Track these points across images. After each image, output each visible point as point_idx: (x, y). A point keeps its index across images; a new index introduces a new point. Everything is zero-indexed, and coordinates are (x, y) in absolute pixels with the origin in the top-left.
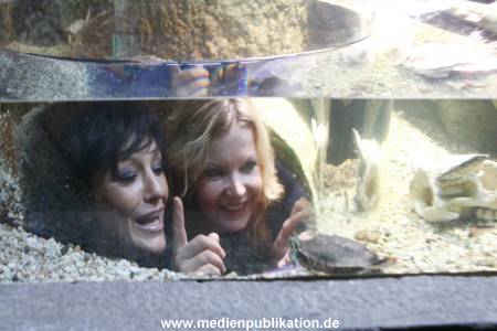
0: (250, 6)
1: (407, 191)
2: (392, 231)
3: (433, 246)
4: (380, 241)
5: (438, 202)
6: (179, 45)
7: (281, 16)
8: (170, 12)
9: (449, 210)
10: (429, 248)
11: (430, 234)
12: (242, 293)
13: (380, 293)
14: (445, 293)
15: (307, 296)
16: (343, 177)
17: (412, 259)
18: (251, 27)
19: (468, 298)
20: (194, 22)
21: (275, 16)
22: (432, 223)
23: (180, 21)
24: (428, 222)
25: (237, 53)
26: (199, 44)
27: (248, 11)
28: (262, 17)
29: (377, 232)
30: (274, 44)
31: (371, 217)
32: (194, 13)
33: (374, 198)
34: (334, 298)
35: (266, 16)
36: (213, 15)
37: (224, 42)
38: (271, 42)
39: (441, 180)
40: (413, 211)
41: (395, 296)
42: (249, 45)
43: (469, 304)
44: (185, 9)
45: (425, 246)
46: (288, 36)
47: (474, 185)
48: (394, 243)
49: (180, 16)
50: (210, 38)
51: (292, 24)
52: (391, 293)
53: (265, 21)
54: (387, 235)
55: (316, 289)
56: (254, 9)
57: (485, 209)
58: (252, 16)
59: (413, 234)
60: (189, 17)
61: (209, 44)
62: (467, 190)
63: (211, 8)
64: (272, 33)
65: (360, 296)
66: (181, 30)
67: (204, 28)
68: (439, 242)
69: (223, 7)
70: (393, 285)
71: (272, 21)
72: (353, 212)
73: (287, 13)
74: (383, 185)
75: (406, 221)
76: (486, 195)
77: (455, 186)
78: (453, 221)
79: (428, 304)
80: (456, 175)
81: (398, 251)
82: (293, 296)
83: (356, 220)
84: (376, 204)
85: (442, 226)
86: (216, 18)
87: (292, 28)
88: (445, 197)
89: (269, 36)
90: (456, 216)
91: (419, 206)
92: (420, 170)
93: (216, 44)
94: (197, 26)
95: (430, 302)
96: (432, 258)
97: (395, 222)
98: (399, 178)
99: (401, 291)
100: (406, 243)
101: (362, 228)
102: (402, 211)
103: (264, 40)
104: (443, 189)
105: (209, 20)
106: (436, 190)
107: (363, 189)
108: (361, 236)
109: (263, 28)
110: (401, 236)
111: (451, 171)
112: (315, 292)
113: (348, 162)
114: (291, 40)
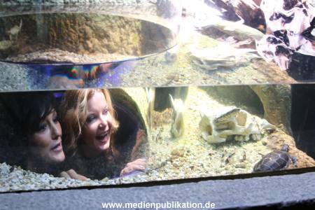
0: (110, 22)
1: (198, 126)
2: (190, 149)
3: (213, 157)
4: (185, 155)
5: (215, 133)
6: (71, 43)
7: (127, 27)
8: (66, 24)
9: (221, 137)
10: (211, 159)
11: (211, 151)
12: (113, 196)
13: (187, 192)
14: (222, 191)
15: (148, 196)
16: (164, 119)
17: (202, 165)
18: (111, 33)
19: (233, 193)
20: (79, 30)
21: (124, 27)
22: (212, 144)
23: (72, 30)
24: (209, 144)
25: (103, 47)
26: (82, 42)
27: (109, 24)
28: (117, 27)
29: (183, 150)
30: (124, 42)
31: (179, 141)
32: (79, 25)
33: (181, 131)
34: (163, 196)
35: (119, 27)
36: (90, 26)
37: (96, 41)
38: (122, 40)
39: (216, 121)
40: (201, 137)
41: (195, 194)
42: (110, 43)
43: (235, 196)
44: (75, 23)
45: (208, 157)
46: (131, 38)
47: (233, 124)
48: (192, 157)
49: (72, 27)
50: (88, 39)
51: (133, 31)
52: (193, 192)
53: (118, 29)
54: (188, 152)
55: (153, 191)
56: (112, 23)
57: (239, 136)
58: (112, 27)
59: (202, 151)
60: (77, 27)
61: (88, 42)
62: (230, 126)
63: (89, 22)
64: (122, 36)
65: (177, 194)
66: (73, 35)
67: (85, 34)
68: (216, 155)
69: (95, 22)
70: (194, 187)
71: (122, 30)
72: (170, 139)
73: (130, 25)
74: (186, 123)
75: (198, 143)
76: (240, 128)
77: (223, 124)
78: (223, 143)
79: (213, 197)
80: (223, 119)
81: (194, 161)
82: (141, 196)
83: (171, 143)
84: (182, 134)
85: (217, 146)
86: (92, 28)
87: (133, 33)
88: (219, 130)
89: (120, 37)
90: (224, 140)
91: (204, 134)
92: (205, 116)
93: (91, 42)
94: (81, 32)
95: (215, 196)
96: (212, 164)
97: (192, 144)
98: (193, 118)
99: (199, 190)
100: (198, 156)
101: (174, 148)
102: (195, 137)
103: (118, 40)
104: (217, 126)
105: (88, 28)
106: (213, 127)
107: (175, 126)
108: (174, 153)
109: (118, 33)
110: (195, 152)
111: (221, 117)
112: (153, 193)
113: (167, 110)
114: (133, 40)
